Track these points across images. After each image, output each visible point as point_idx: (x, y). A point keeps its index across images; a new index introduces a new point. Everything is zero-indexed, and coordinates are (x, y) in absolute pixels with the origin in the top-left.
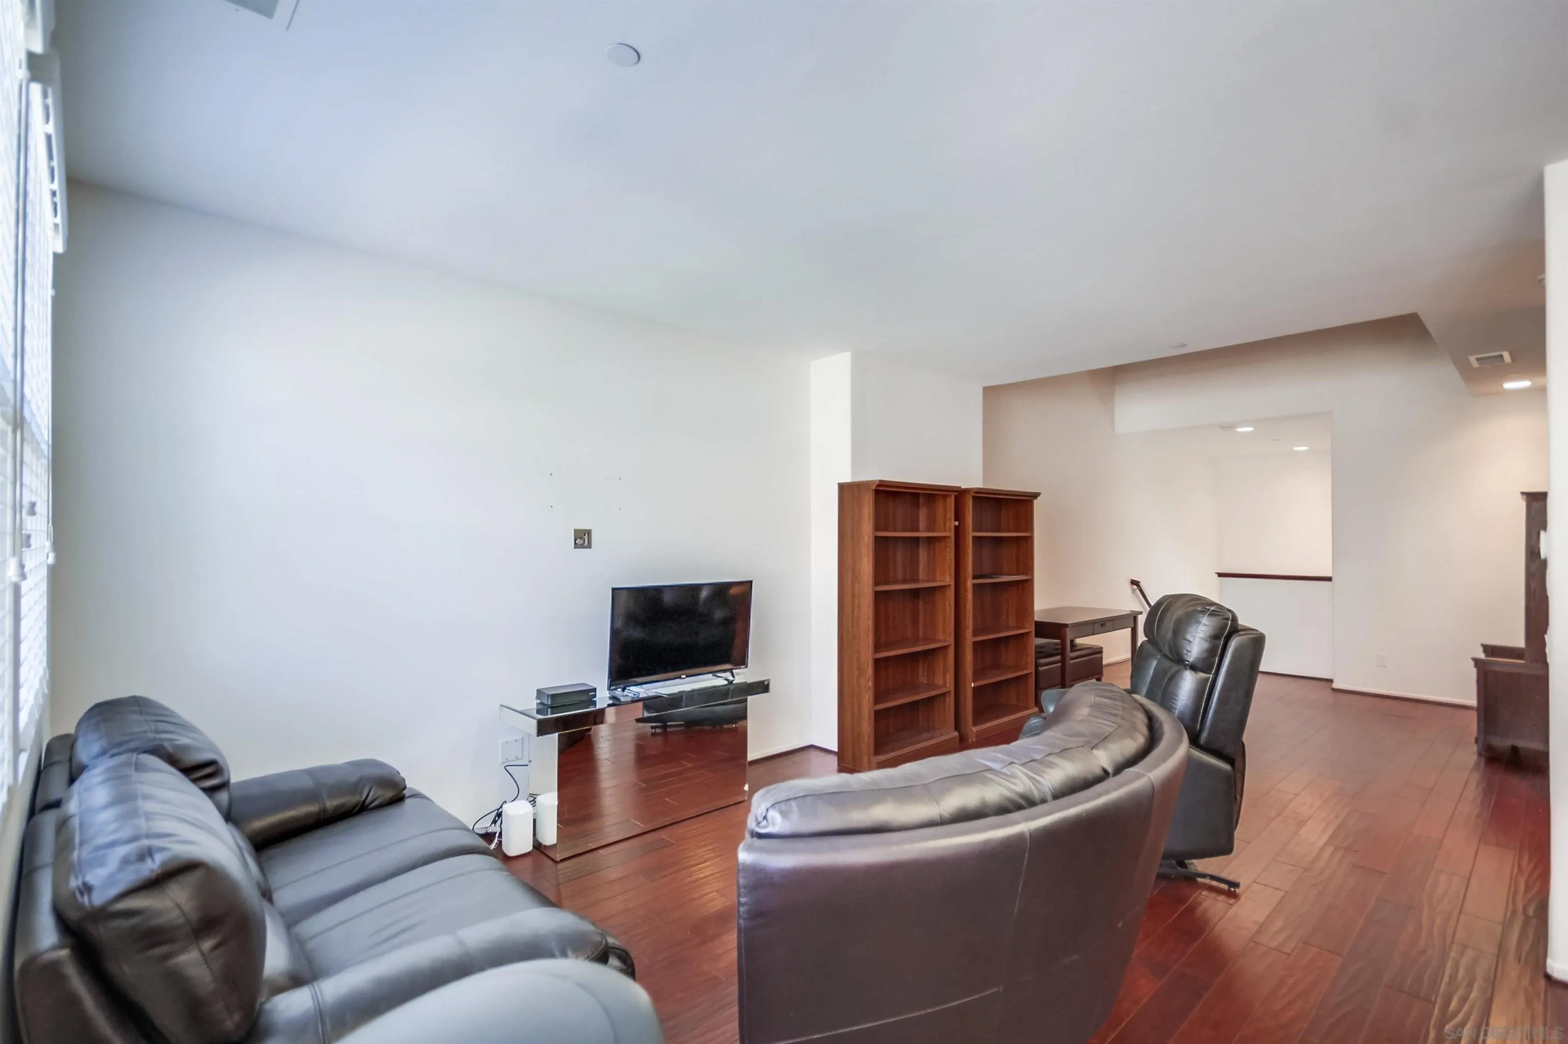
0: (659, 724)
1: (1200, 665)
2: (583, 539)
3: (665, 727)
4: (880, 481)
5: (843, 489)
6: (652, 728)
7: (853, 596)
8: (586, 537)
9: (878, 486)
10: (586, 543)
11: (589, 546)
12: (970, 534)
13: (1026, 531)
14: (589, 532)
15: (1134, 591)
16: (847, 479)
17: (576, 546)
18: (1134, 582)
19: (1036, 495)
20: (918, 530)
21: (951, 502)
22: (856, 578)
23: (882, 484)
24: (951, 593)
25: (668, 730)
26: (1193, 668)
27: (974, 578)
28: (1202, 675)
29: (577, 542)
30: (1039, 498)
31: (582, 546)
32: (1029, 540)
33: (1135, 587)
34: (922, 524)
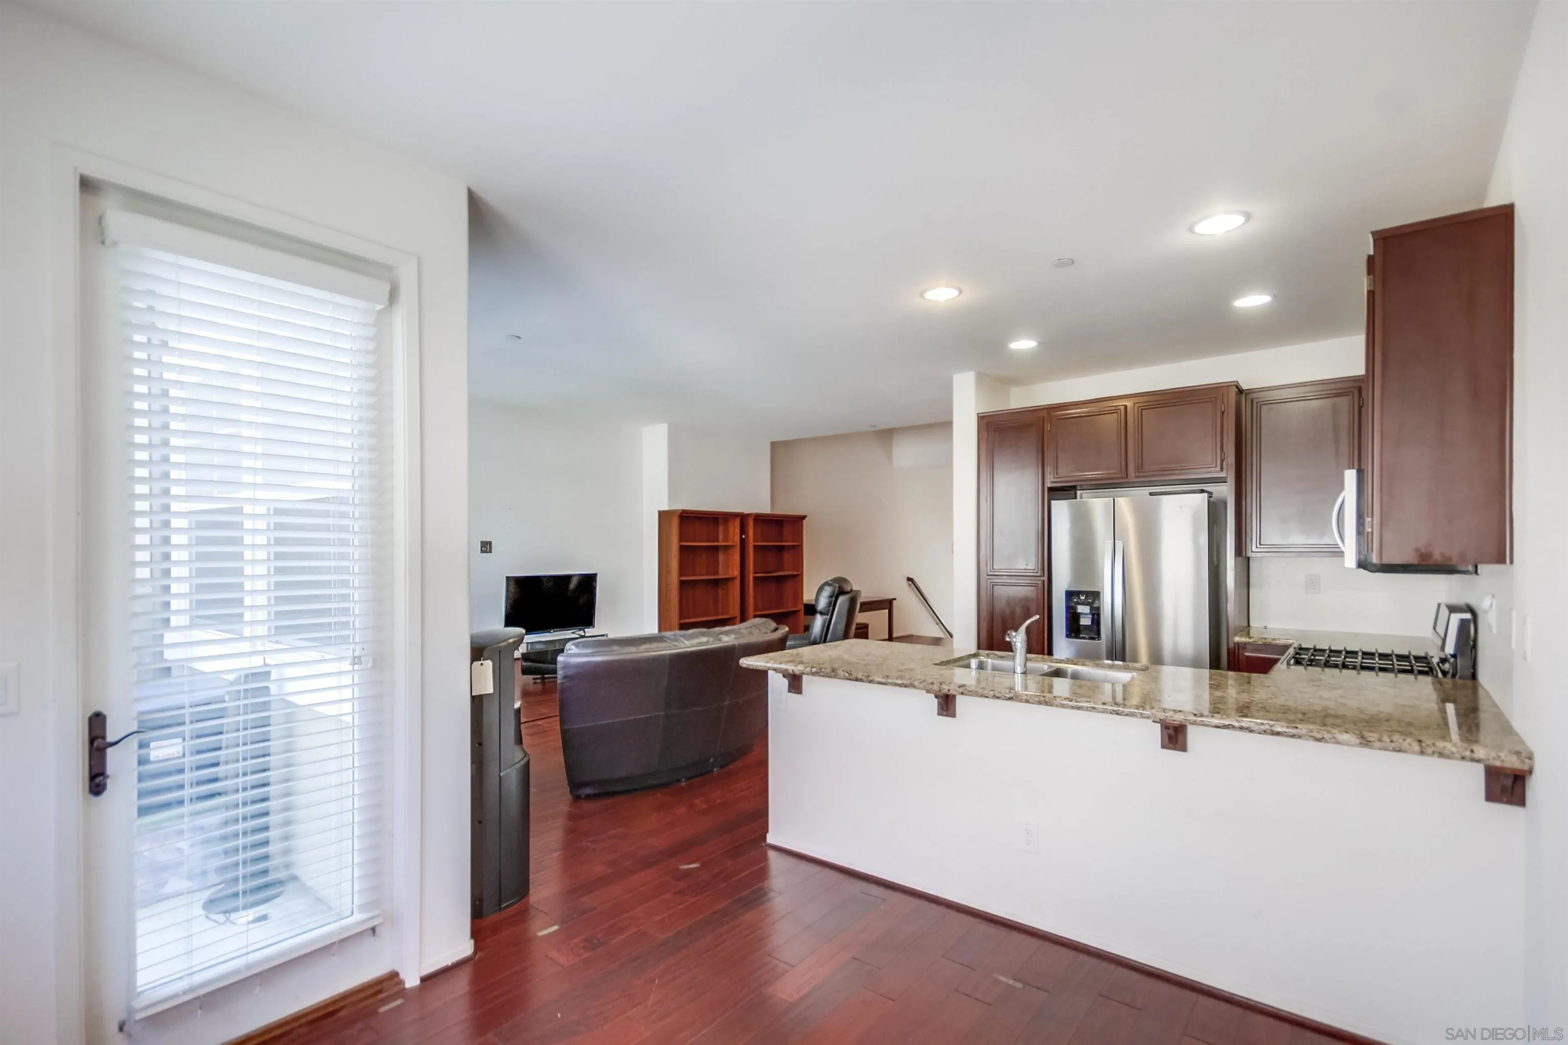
0: (539, 676)
1: (823, 611)
2: (486, 547)
3: (543, 679)
4: (683, 510)
5: (662, 514)
6: (534, 679)
7: (667, 584)
8: (488, 546)
9: (681, 513)
10: (488, 550)
11: (490, 552)
12: (751, 544)
13: (798, 542)
14: (490, 543)
15: (910, 585)
16: (665, 508)
17: (482, 551)
18: (909, 579)
19: (804, 517)
20: (718, 541)
21: (737, 522)
22: (668, 572)
23: (684, 512)
24: (737, 582)
25: (546, 680)
26: (822, 613)
27: (755, 573)
28: (825, 617)
29: (483, 549)
30: (806, 519)
31: (486, 552)
32: (800, 547)
33: (910, 583)
34: (721, 537)
